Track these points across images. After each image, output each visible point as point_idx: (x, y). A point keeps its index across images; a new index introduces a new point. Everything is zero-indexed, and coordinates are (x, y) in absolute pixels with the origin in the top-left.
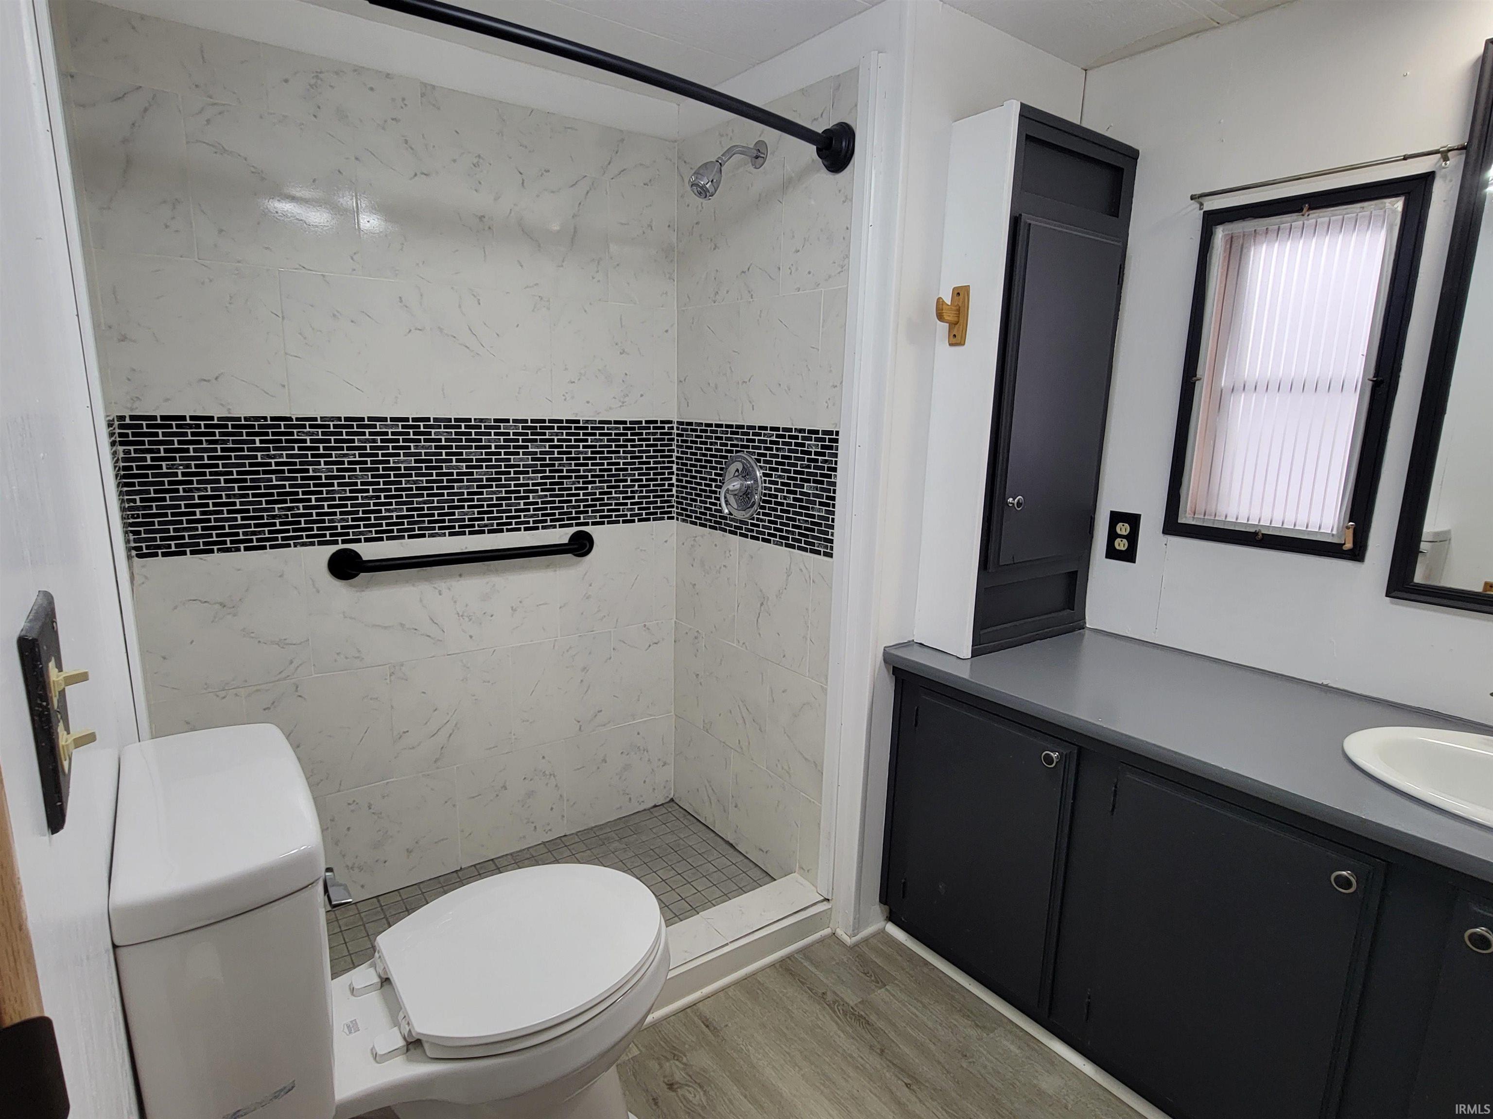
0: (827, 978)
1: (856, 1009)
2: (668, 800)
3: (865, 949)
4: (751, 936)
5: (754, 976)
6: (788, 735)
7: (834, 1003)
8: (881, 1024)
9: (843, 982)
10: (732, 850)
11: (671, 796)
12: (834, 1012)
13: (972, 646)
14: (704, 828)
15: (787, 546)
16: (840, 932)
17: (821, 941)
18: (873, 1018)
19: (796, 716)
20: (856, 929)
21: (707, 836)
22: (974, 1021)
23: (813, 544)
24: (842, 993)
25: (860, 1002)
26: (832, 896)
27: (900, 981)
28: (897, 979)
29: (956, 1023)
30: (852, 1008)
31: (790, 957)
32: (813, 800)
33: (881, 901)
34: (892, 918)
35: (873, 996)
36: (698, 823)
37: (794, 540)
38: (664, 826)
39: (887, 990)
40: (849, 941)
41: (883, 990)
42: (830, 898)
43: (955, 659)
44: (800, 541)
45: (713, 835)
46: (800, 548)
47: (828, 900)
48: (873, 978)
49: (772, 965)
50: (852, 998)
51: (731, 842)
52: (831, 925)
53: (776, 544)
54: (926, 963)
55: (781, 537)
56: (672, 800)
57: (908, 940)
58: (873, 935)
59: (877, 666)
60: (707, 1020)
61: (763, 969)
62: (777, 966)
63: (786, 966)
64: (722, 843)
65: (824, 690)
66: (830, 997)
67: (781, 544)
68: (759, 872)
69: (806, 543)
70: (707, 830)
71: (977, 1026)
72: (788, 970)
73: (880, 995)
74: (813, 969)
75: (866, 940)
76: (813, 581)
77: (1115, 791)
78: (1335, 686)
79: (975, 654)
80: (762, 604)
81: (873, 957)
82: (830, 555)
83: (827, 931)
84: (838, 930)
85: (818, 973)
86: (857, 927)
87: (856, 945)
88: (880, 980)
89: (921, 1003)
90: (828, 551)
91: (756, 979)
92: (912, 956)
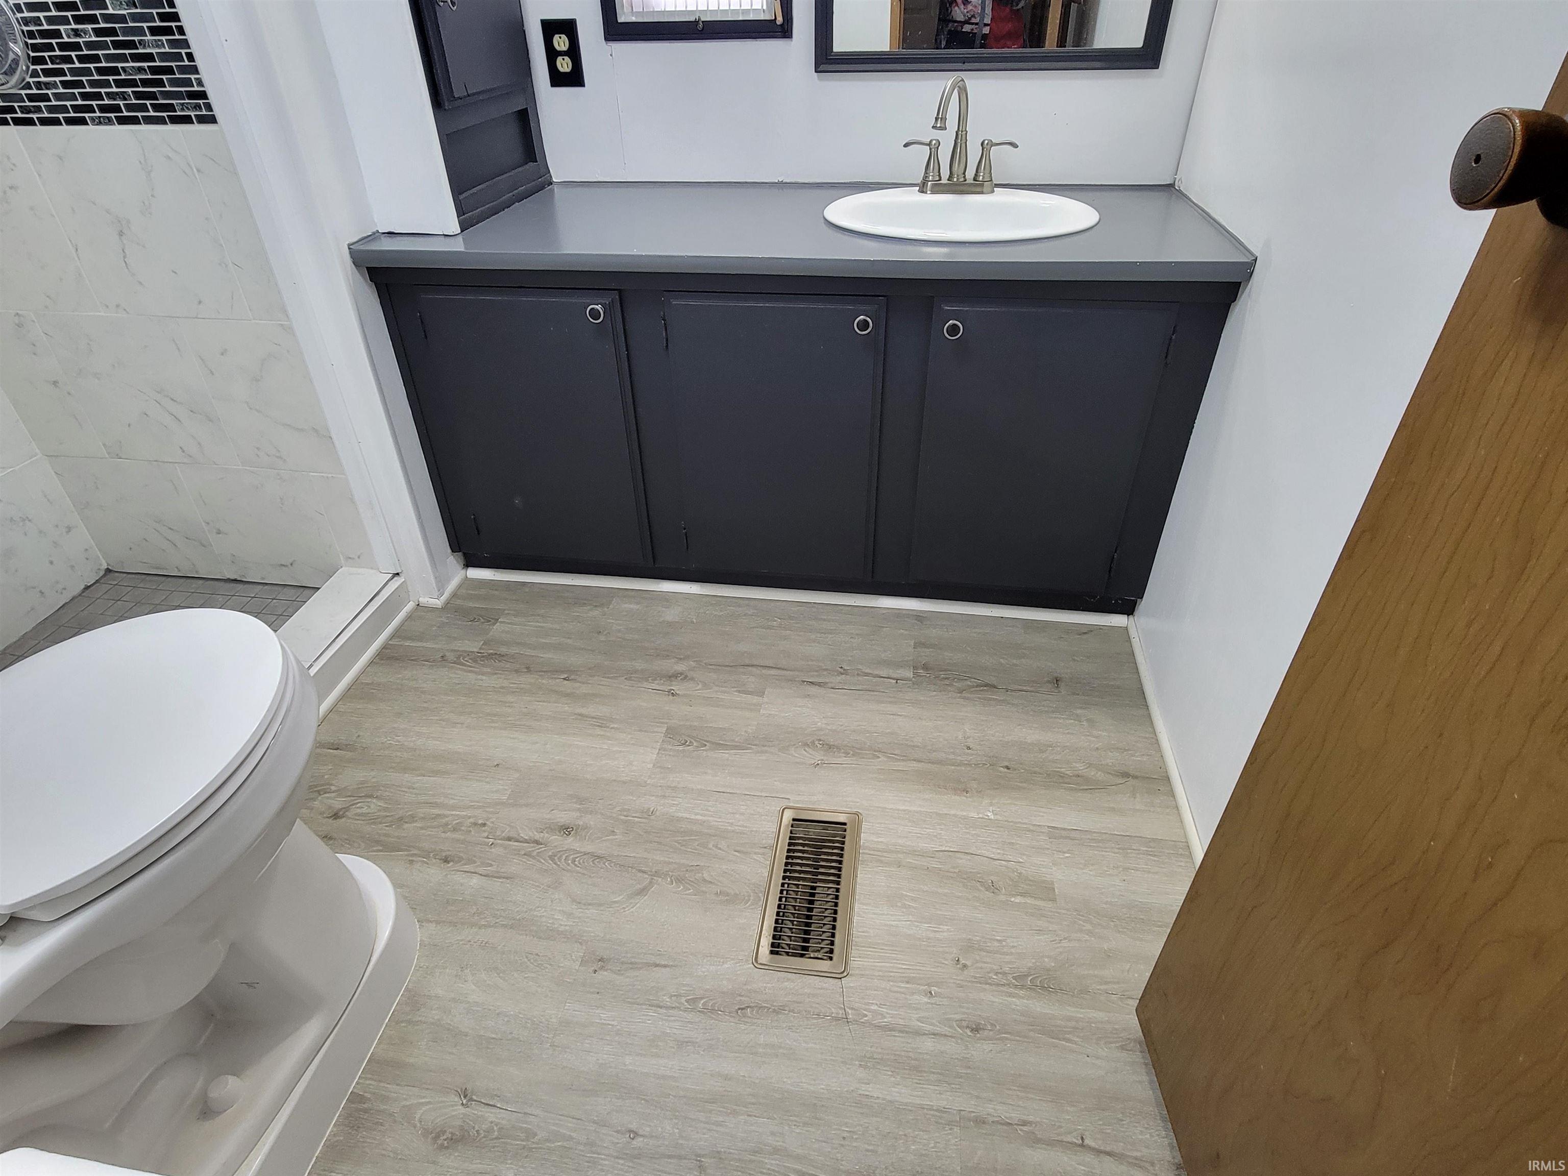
0: (437, 643)
1: (482, 651)
2: (102, 573)
3: (459, 602)
4: (334, 644)
5: (359, 681)
6: (257, 410)
7: (458, 658)
8: (514, 650)
9: (455, 639)
10: (240, 586)
11: (105, 566)
12: (465, 665)
13: (458, 217)
14: (182, 580)
15: (123, 121)
16: (425, 600)
17: (409, 617)
18: (503, 650)
19: (257, 380)
20: (441, 590)
21: (194, 586)
22: (590, 605)
23: (170, 108)
24: (459, 647)
25: (482, 645)
26: (400, 567)
27: (508, 610)
28: (505, 610)
29: (578, 614)
30: (478, 653)
31: (385, 647)
32: (330, 475)
33: (453, 551)
34: (470, 562)
35: (491, 633)
36: (169, 579)
37: (129, 107)
38: (119, 602)
39: (501, 622)
40: (438, 603)
41: (498, 624)
42: (399, 571)
43: (442, 238)
44: (144, 108)
45: (201, 582)
46: (150, 120)
47: (398, 574)
48: (482, 620)
49: (371, 663)
50: (473, 646)
51: (232, 577)
52: (411, 599)
53: (100, 123)
54: (524, 584)
55: (103, 109)
56: (108, 571)
57: (496, 573)
58: (460, 586)
59: (350, 273)
60: (333, 744)
61: (363, 672)
62: (377, 660)
63: (386, 656)
64: (222, 584)
65: (289, 330)
66: (451, 656)
67: (109, 121)
68: (292, 591)
69: (156, 108)
70: (189, 581)
71: (596, 606)
72: (389, 658)
73: (497, 630)
74: (419, 644)
75: (454, 595)
76: (198, 171)
77: (665, 324)
78: (788, 181)
79: (464, 227)
80: (121, 233)
81: (471, 604)
82: (212, 120)
83: (410, 606)
84: (421, 599)
85: (425, 644)
86: (441, 585)
87: (447, 603)
88: (491, 618)
89: (539, 615)
90: (204, 112)
91: (362, 683)
92: (508, 585)
